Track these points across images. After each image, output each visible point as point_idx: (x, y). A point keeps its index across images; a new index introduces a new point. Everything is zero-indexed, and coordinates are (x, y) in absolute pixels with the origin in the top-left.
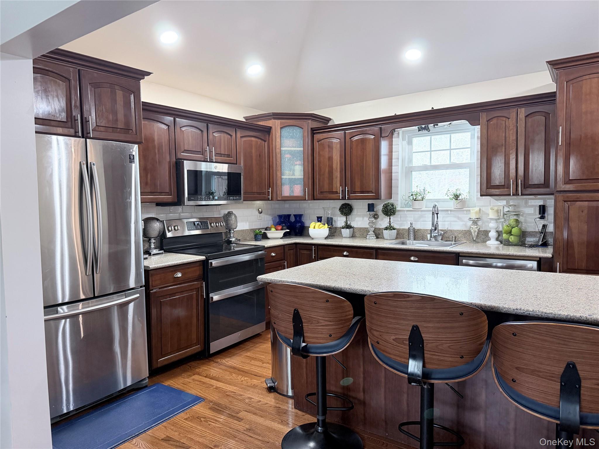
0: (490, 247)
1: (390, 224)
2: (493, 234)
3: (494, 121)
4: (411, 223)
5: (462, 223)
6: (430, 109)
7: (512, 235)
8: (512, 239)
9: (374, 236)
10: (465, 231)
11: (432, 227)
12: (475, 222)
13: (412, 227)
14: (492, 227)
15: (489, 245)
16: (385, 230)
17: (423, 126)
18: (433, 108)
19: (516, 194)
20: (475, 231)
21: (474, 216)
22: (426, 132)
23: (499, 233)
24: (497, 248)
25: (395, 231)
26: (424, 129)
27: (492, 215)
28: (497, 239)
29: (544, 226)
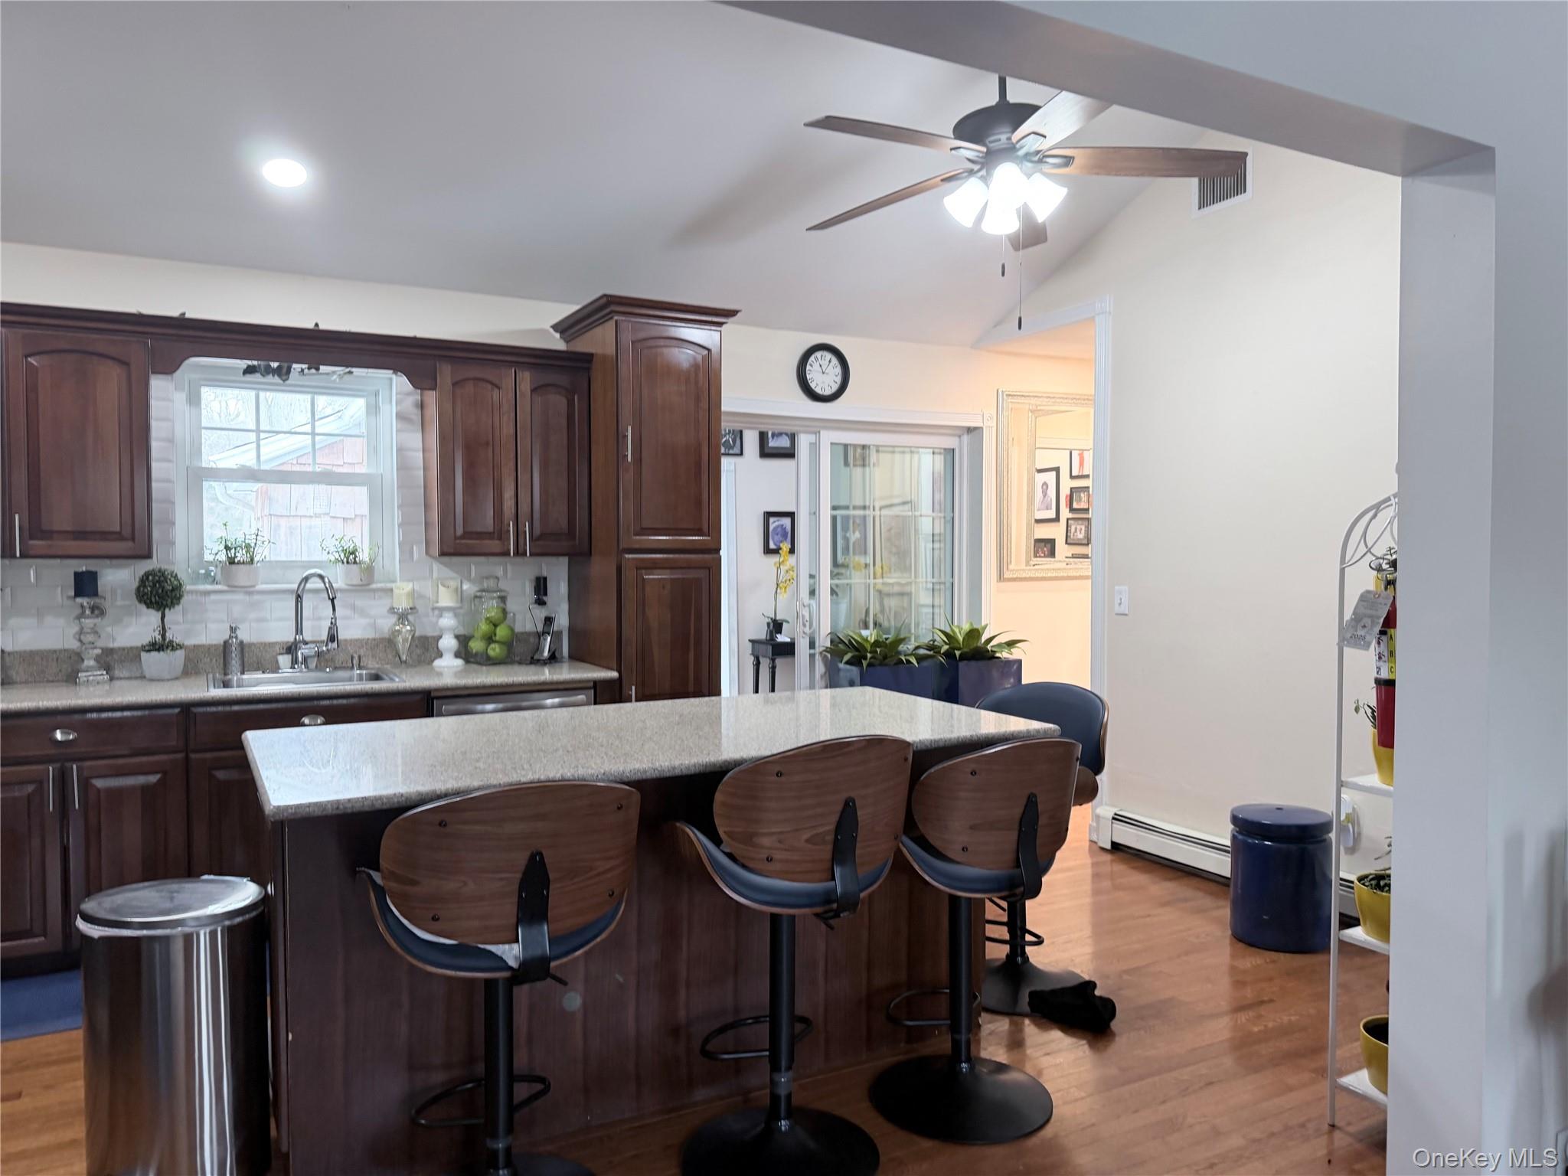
0: (440, 674)
1: (163, 636)
2: (448, 643)
3: (469, 388)
4: (231, 628)
5: (364, 621)
6: (311, 326)
7: (496, 642)
8: (495, 650)
9: (102, 675)
10: (374, 640)
11: (297, 634)
12: (403, 617)
13: (236, 637)
14: (447, 629)
15: (437, 669)
16: (149, 651)
17: (275, 365)
18: (317, 325)
19: (520, 553)
20: (405, 640)
21: (403, 604)
22: (277, 379)
23: (463, 640)
24: (457, 674)
25: (180, 653)
26: (278, 372)
27: (446, 599)
28: (457, 655)
29: (549, 621)
